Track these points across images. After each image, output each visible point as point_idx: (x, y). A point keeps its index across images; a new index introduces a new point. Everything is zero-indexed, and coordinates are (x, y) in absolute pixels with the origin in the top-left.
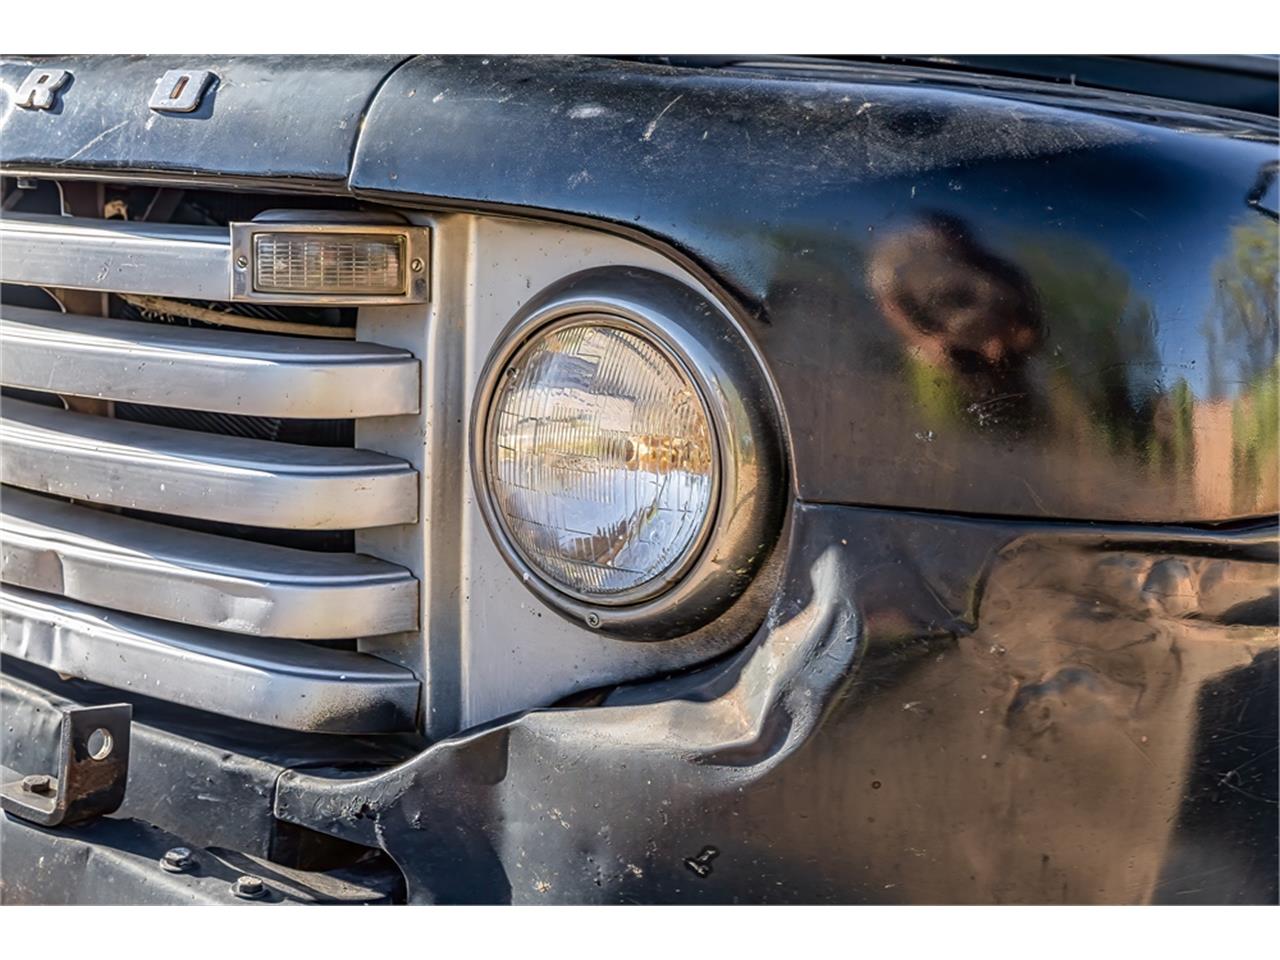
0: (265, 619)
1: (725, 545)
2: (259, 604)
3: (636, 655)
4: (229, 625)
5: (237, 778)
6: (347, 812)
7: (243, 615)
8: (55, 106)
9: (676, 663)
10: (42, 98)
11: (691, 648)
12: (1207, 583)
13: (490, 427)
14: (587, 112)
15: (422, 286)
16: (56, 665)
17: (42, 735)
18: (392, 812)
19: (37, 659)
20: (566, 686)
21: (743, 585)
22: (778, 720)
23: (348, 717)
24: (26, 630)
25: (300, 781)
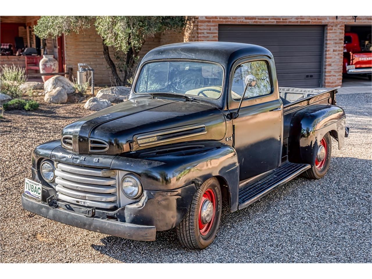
0: (105, 200)
1: (139, 193)
2: (105, 199)
3: (134, 201)
4: (102, 201)
5: (103, 213)
6: (113, 214)
7: (104, 200)
8: (84, 160)
9: (137, 201)
10: (83, 160)
11: (138, 200)
12: (170, 194)
13: (122, 185)
14: (128, 164)
15: (116, 174)
16: (86, 205)
17: (85, 211)
18: (116, 214)
19: (84, 205)
20: (129, 203)
21: (141, 195)
22: (143, 204)
23: (112, 207)
24: (83, 202)
25: (109, 212)
